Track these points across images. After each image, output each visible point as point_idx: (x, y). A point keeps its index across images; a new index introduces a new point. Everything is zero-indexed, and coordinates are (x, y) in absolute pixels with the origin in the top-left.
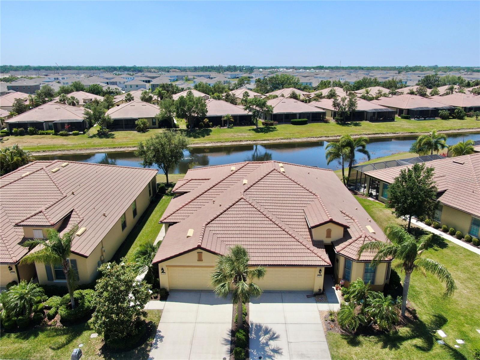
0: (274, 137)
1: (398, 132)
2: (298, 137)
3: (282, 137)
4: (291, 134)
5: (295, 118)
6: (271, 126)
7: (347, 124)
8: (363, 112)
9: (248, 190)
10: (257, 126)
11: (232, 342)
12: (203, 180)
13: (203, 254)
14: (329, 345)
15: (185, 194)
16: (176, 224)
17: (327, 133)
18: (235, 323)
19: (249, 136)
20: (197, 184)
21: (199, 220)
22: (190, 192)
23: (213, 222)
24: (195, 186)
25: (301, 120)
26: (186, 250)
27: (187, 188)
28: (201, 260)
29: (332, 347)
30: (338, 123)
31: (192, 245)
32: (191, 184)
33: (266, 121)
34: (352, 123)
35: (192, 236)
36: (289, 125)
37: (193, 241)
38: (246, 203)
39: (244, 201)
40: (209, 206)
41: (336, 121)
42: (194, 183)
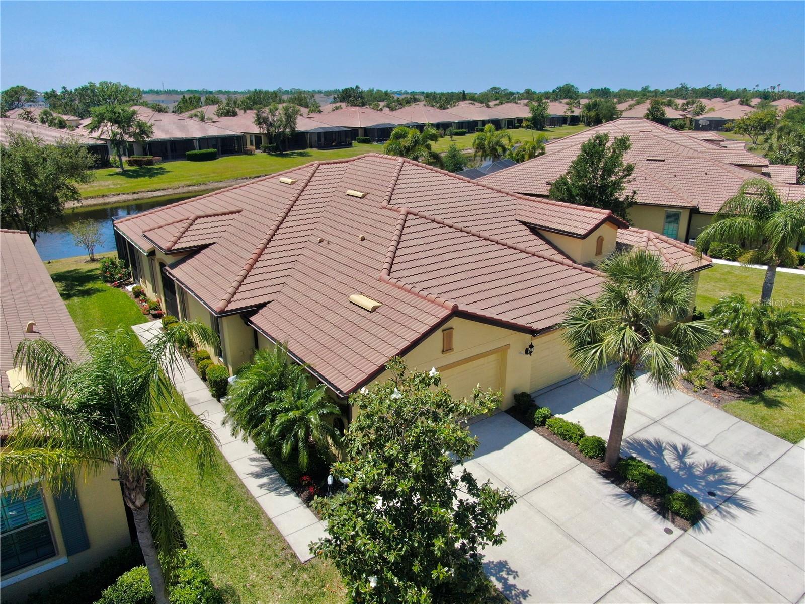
0: (171, 183)
2: (218, 178)
3: (188, 183)
5: (194, 149)
6: (150, 165)
7: (287, 155)
8: (303, 134)
9: (392, 202)
10: (122, 168)
11: (635, 494)
12: (225, 214)
13: (454, 332)
14: (753, 423)
15: (203, 251)
16: (265, 309)
17: (262, 169)
18: (591, 457)
19: (116, 185)
20: (217, 224)
21: (341, 277)
22: (214, 243)
23: (395, 268)
24: (216, 229)
25: (204, 151)
26: (422, 329)
27: (201, 237)
28: (450, 349)
29: (763, 424)
30: (269, 153)
31: (423, 317)
32: (202, 226)
33: (136, 157)
34: (295, 153)
35: (377, 304)
36: (184, 162)
37: (409, 310)
38: (424, 221)
39: (414, 217)
40: (322, 250)
41: (264, 152)
42: (209, 225)
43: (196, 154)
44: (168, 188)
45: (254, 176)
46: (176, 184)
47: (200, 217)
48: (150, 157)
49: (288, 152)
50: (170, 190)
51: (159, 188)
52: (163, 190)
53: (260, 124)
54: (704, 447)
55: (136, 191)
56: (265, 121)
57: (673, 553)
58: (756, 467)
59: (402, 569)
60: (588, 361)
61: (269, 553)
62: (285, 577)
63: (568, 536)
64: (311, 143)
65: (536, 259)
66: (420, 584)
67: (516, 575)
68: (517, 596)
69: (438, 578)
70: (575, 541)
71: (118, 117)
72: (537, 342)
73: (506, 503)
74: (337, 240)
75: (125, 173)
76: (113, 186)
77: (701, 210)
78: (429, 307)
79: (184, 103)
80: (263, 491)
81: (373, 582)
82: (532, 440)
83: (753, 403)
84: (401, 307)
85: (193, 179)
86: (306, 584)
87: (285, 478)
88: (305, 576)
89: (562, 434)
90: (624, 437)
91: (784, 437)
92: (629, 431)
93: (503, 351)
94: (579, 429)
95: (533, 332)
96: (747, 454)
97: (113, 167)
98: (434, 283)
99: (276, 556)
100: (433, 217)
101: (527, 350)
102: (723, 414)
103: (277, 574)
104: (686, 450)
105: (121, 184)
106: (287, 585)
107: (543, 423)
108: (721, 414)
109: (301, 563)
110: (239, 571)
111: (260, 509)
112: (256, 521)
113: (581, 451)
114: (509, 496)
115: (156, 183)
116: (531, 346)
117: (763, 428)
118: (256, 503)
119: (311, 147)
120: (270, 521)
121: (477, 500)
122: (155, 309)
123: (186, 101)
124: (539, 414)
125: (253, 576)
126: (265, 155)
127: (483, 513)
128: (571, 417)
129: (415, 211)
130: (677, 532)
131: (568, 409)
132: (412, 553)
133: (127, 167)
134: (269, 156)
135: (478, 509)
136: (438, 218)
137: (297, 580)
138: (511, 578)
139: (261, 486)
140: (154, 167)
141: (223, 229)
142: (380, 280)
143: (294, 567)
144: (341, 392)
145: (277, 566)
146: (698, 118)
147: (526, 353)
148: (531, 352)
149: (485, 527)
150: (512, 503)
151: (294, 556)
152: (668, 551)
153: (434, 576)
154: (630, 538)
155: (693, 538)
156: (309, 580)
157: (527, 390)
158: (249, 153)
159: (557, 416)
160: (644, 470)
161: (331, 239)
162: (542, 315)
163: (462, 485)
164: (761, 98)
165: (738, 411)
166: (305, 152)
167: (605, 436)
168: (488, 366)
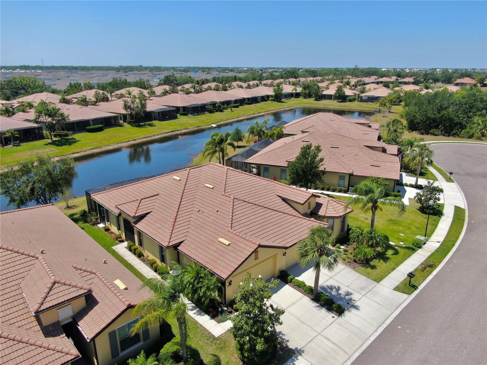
0: (82, 148)
1: (189, 128)
2: (107, 144)
3: (91, 147)
4: (98, 142)
5: (90, 125)
6: (67, 137)
7: (142, 125)
8: (150, 113)
9: (226, 191)
10: (52, 139)
11: (322, 306)
12: (152, 196)
13: (259, 252)
14: (365, 276)
15: (148, 216)
16: (183, 243)
17: (131, 136)
18: (308, 293)
19: (52, 151)
20: (151, 202)
21: (212, 230)
22: (151, 212)
23: (233, 225)
24: (151, 205)
25: (96, 126)
26: (248, 253)
27: (145, 209)
28: (258, 258)
29: (368, 276)
30: (132, 125)
31: (248, 248)
32: (144, 203)
33: (58, 132)
34: (145, 124)
35: (230, 243)
36: (85, 133)
37: (242, 245)
38: (241, 201)
39: (237, 200)
40: (200, 216)
41: (129, 124)
42: (147, 203)
43: (92, 129)
44: (81, 152)
45: (127, 141)
46: (85, 148)
47: (142, 199)
48: (66, 132)
49: (142, 124)
50: (82, 153)
51: (76, 152)
52: (78, 153)
53: (126, 109)
54: (347, 286)
55: (64, 154)
56: (129, 107)
57: (334, 324)
58: (364, 293)
59: (256, 334)
60: (304, 262)
61: (204, 336)
62: (211, 342)
63: (301, 321)
64: (154, 118)
65: (285, 215)
66: (261, 338)
67: (284, 335)
68: (286, 342)
69: (266, 335)
70: (303, 323)
71: (51, 113)
72: (287, 251)
73: (283, 312)
74: (206, 211)
75: (54, 143)
76: (50, 152)
77: (354, 174)
78: (250, 244)
79: (71, 87)
80: (195, 315)
81: (248, 338)
82: (287, 289)
83: (366, 268)
84: (239, 244)
85: (94, 145)
86: (219, 344)
87: (202, 310)
88: (218, 342)
89: (298, 286)
90: (319, 285)
91: (375, 280)
92: (321, 283)
93: (275, 256)
94: (304, 283)
95: (286, 248)
96: (362, 288)
97: (45, 138)
98: (248, 231)
99: (207, 336)
100: (244, 200)
101: (284, 254)
102: (355, 272)
103: (209, 342)
104: (339, 288)
105: (54, 151)
106: (213, 345)
107: (291, 281)
108: (355, 273)
109: (216, 338)
110: (196, 342)
111: (196, 321)
112: (196, 326)
113: (305, 292)
114: (283, 310)
115: (74, 149)
116: (285, 253)
117: (368, 277)
118: (194, 320)
119: (155, 120)
120: (201, 325)
121: (274, 312)
122: (120, 238)
123: (72, 86)
124: (289, 278)
125: (201, 343)
126: (129, 126)
127: (276, 316)
128: (300, 278)
129: (237, 197)
130: (336, 317)
131: (299, 275)
132: (258, 330)
133: (54, 139)
134: (132, 127)
135: (275, 315)
136: (246, 200)
137: (216, 343)
138: (283, 336)
139: (194, 314)
140: (69, 137)
141: (153, 204)
142: (229, 231)
143: (214, 339)
144: (223, 278)
145: (208, 339)
146: (362, 95)
147: (284, 255)
148: (285, 255)
149: (277, 320)
150: (284, 312)
151: (213, 336)
152: (333, 324)
153: (265, 335)
154: (321, 320)
155: (340, 320)
156: (220, 343)
157: (284, 268)
158: (121, 126)
159: (296, 278)
160: (325, 297)
161: (204, 210)
162: (289, 240)
163: (270, 308)
164: (396, 76)
165: (360, 271)
166: (151, 124)
167: (313, 285)
168: (270, 262)
